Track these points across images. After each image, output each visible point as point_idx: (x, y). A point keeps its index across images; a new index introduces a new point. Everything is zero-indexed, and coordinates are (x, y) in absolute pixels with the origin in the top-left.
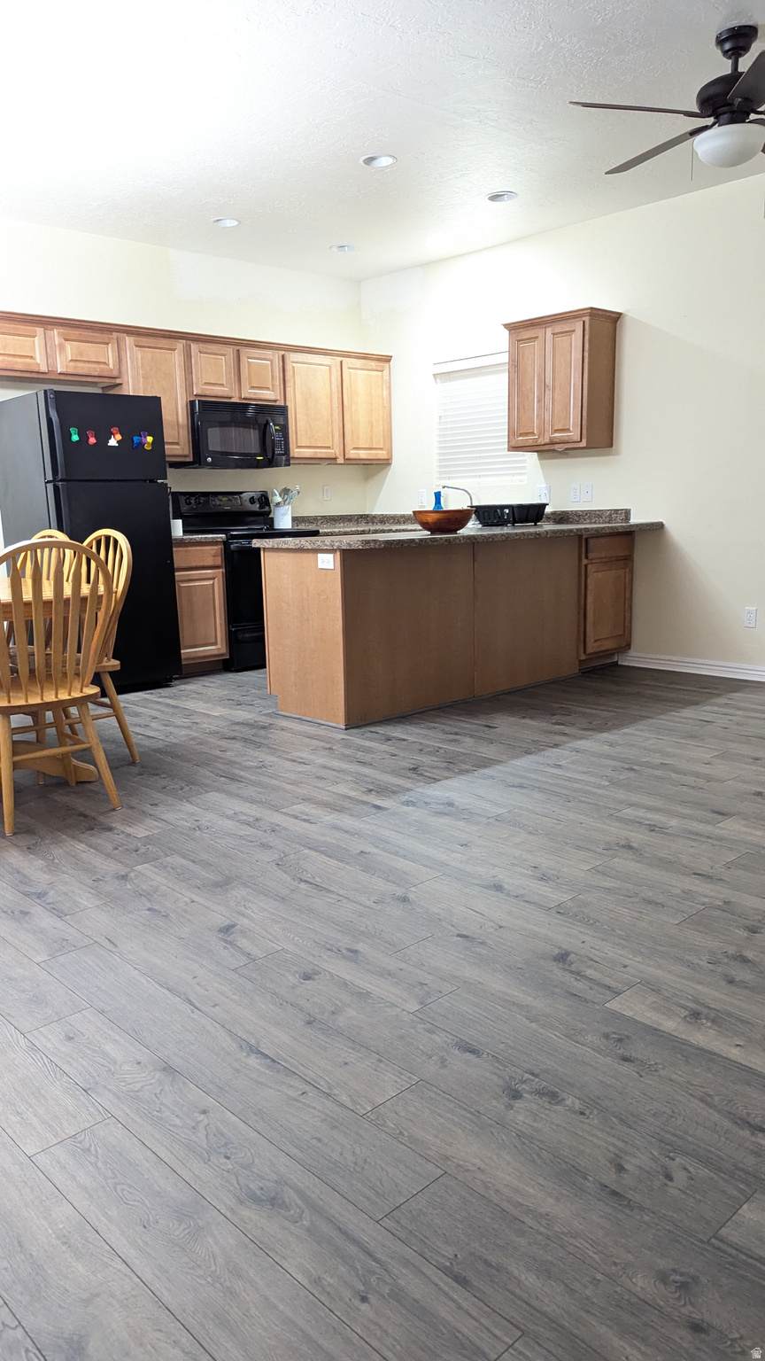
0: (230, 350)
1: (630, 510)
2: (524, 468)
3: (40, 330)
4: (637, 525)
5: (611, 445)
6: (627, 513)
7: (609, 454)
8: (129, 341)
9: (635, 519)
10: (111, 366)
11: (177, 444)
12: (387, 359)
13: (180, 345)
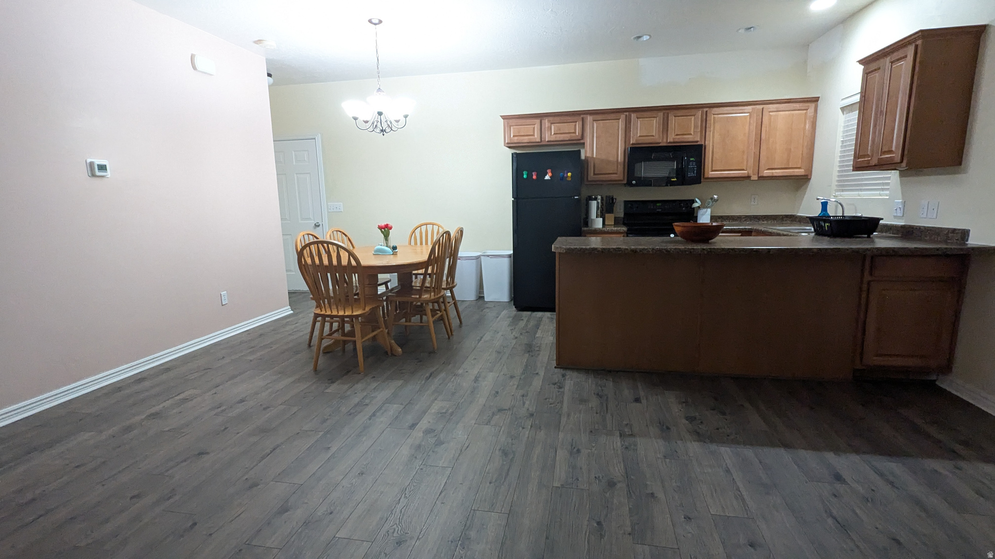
0: (661, 114)
1: (969, 230)
2: (888, 184)
3: (538, 121)
4: (973, 249)
5: (960, 164)
6: (965, 234)
7: (959, 173)
8: (589, 119)
9: (974, 241)
10: (577, 134)
11: (616, 174)
12: (815, 100)
13: (623, 116)
